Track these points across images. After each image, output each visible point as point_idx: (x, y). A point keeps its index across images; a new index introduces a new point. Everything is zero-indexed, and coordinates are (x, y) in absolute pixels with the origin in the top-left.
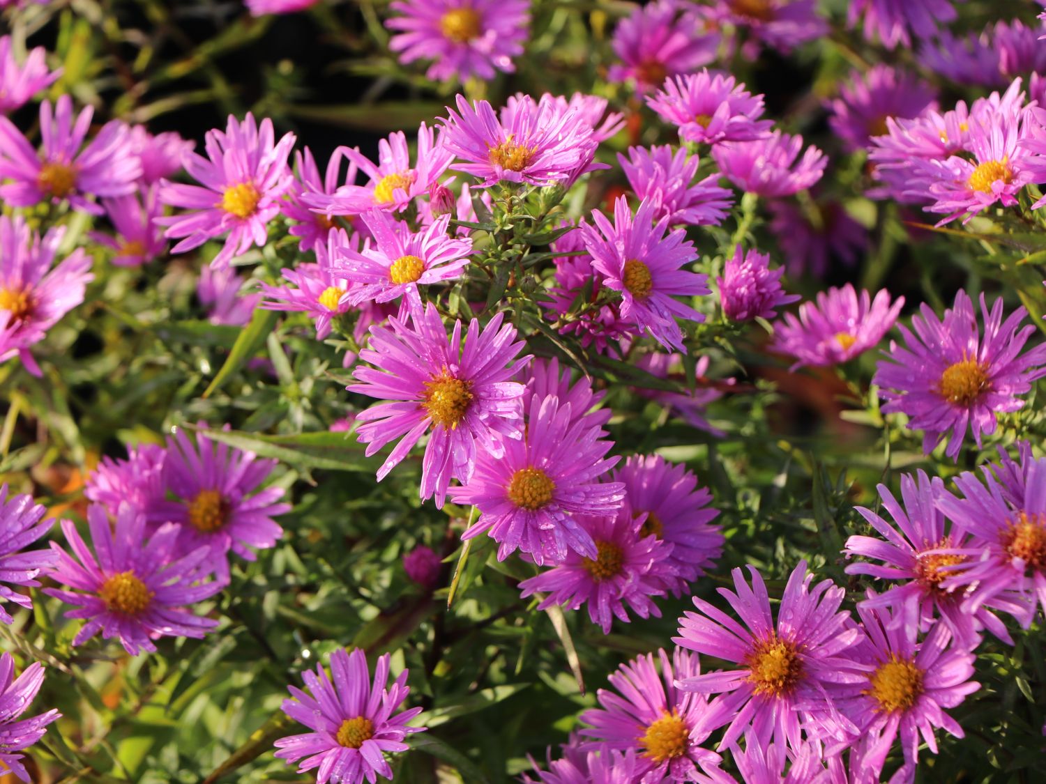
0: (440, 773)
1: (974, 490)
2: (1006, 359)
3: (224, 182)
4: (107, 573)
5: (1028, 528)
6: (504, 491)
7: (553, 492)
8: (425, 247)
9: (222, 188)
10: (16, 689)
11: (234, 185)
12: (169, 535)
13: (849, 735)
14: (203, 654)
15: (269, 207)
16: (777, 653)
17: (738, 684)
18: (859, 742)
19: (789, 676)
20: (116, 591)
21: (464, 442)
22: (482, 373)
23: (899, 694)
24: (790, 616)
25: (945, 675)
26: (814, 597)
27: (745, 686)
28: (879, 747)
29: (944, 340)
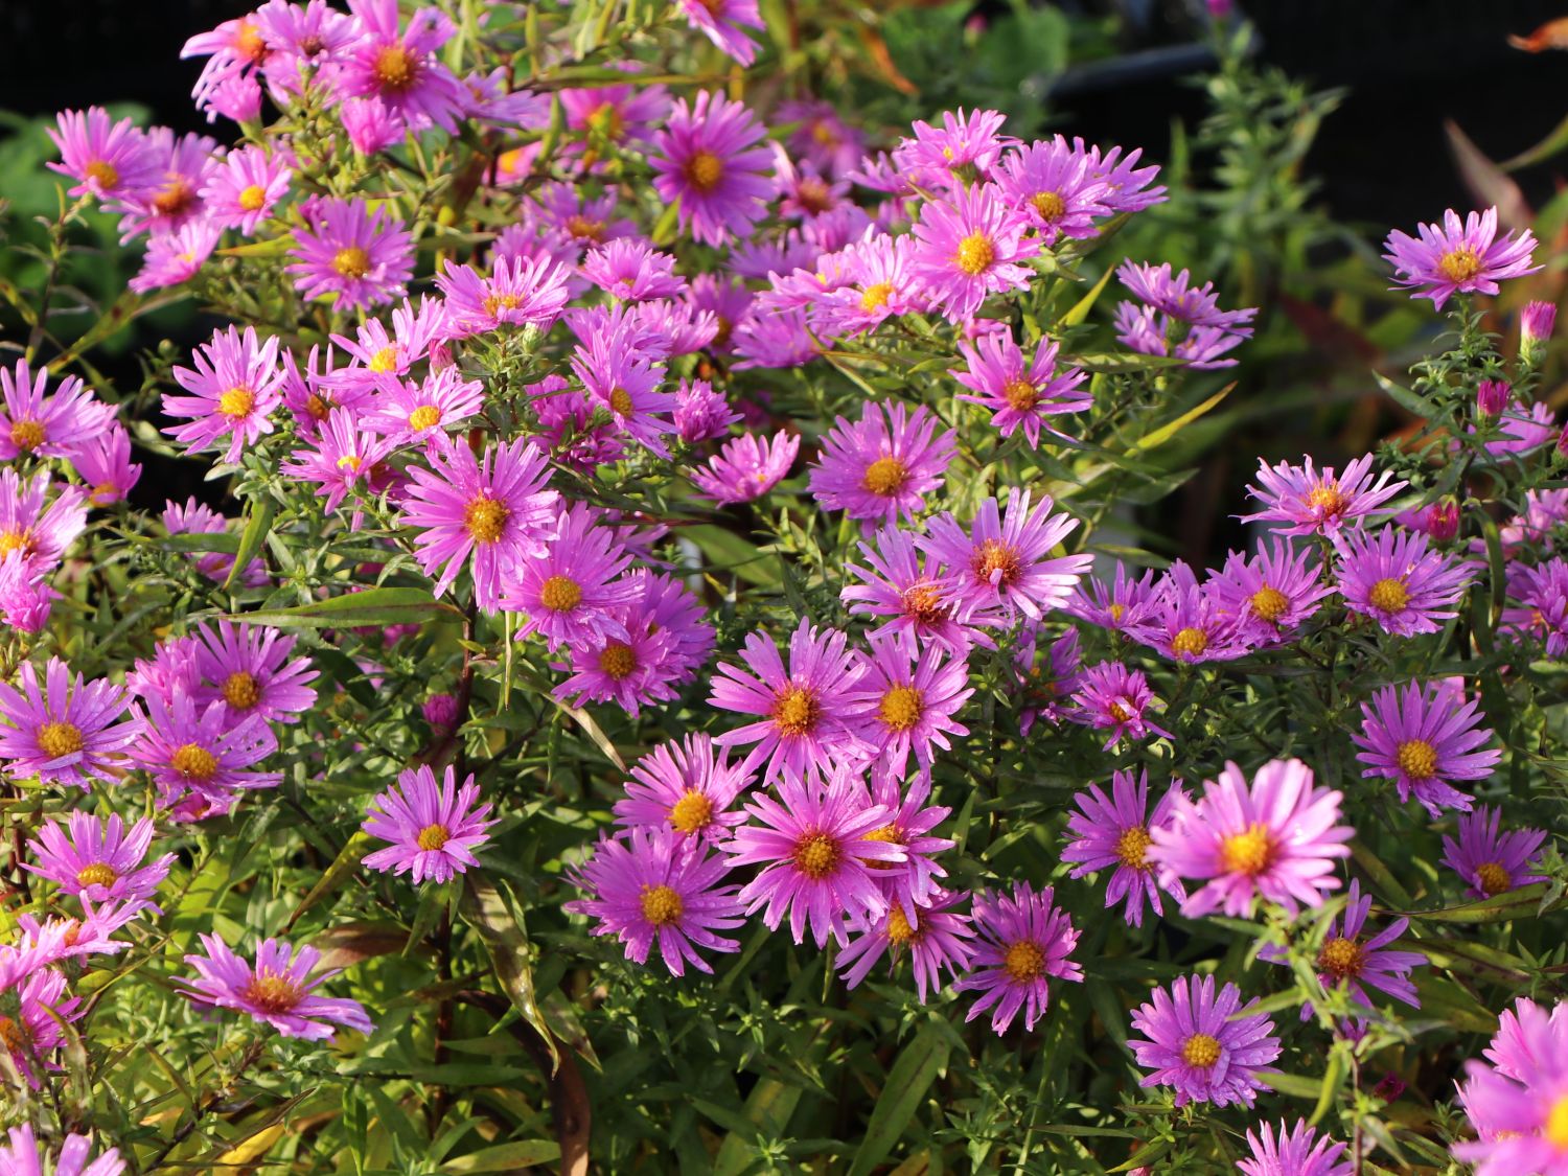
0: (481, 896)
1: (942, 530)
2: (918, 450)
3: (217, 389)
4: (174, 748)
5: (995, 550)
6: (538, 600)
7: (581, 594)
8: (436, 397)
9: (218, 396)
10: (128, 844)
11: (228, 389)
12: (218, 711)
13: (871, 754)
14: (253, 822)
15: (266, 403)
16: (797, 698)
17: (767, 732)
18: (880, 759)
19: (810, 717)
20: (188, 759)
21: (507, 553)
22: (512, 492)
23: (906, 713)
24: (801, 667)
25: (941, 690)
26: (821, 644)
27: (773, 732)
28: (898, 759)
29: (860, 445)
